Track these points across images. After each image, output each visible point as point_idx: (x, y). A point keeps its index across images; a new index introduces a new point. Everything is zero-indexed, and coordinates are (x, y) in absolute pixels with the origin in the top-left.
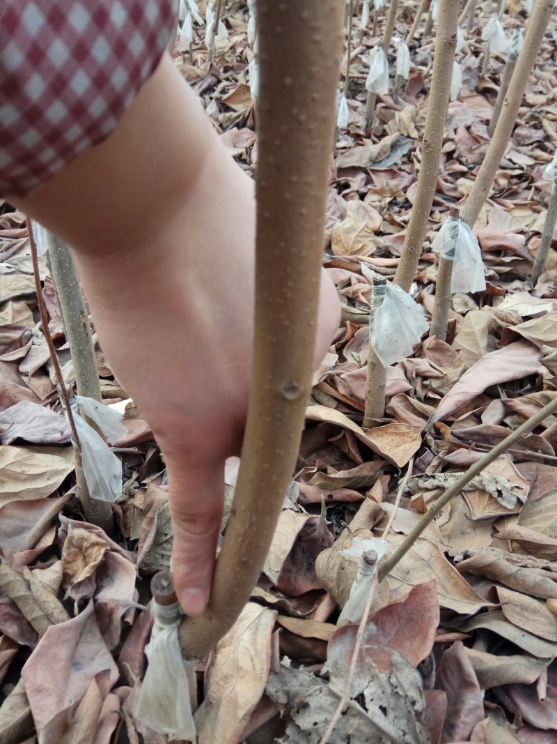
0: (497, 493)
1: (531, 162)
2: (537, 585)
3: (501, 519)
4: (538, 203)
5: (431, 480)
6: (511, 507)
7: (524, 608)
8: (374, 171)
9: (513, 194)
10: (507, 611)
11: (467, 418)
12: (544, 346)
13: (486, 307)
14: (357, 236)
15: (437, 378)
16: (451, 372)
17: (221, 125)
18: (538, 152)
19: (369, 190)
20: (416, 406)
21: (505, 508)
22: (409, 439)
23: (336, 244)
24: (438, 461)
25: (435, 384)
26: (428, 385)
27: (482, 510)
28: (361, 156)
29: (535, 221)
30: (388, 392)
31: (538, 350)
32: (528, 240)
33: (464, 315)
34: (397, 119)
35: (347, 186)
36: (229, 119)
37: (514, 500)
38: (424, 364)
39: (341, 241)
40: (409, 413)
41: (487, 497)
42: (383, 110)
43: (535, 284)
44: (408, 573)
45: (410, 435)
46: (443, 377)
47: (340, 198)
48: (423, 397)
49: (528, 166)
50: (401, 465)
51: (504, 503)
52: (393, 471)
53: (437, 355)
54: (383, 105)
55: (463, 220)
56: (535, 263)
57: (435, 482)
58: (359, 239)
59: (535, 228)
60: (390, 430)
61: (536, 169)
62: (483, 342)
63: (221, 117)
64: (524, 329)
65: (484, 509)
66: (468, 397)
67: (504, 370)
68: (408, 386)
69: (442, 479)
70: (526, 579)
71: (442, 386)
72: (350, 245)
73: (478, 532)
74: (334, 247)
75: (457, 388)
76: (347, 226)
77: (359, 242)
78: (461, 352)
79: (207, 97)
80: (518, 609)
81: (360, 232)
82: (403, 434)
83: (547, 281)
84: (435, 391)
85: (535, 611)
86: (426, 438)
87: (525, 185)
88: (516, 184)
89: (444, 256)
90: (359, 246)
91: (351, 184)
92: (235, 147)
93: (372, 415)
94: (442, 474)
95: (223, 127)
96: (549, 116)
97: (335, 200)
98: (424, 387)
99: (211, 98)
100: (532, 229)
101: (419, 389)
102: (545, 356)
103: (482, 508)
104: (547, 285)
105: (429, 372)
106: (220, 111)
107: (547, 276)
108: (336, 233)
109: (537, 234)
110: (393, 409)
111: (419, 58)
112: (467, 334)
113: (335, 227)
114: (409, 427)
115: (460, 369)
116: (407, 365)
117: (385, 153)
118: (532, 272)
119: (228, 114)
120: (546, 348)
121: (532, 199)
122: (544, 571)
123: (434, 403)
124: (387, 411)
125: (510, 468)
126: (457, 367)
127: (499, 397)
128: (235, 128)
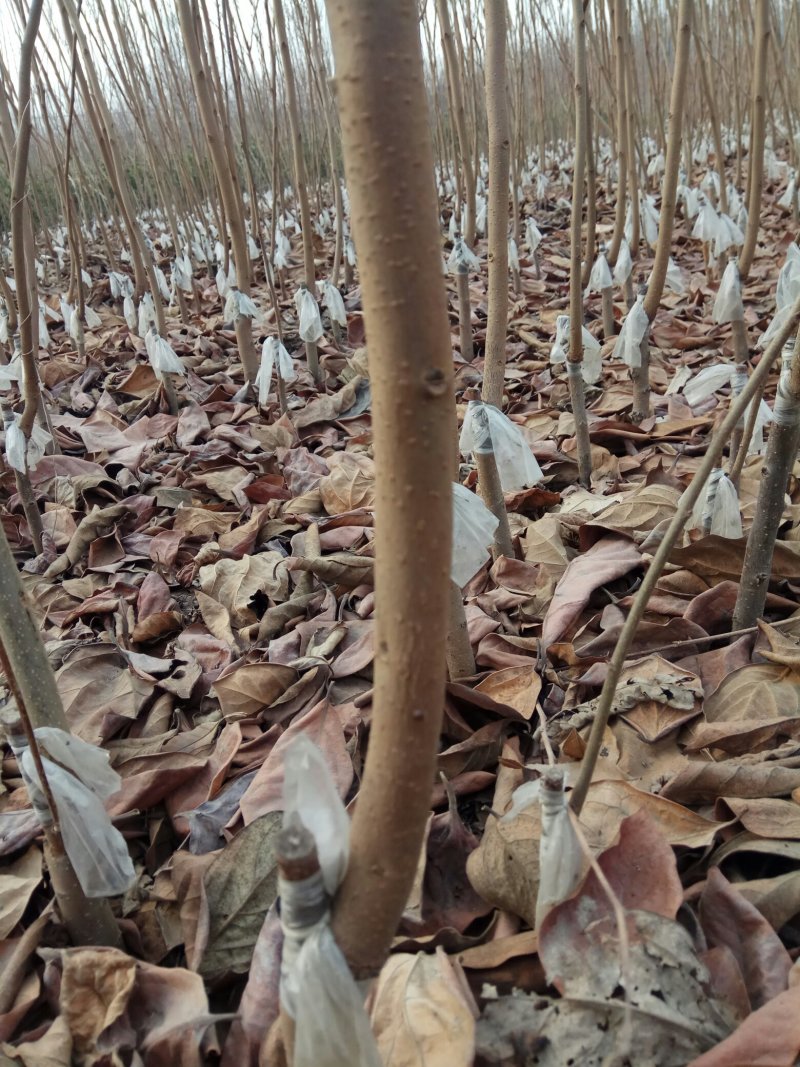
0: (665, 696)
1: (524, 374)
2: (771, 778)
3: (684, 729)
4: (551, 409)
5: (575, 716)
6: (689, 707)
7: (770, 812)
8: (346, 422)
9: (520, 409)
10: (750, 824)
11: (583, 633)
12: (635, 532)
13: (547, 515)
14: (354, 485)
15: (525, 604)
16: (541, 593)
17: (124, 418)
18: (528, 363)
19: (347, 441)
20: (514, 643)
21: (683, 712)
22: (522, 687)
23: (331, 503)
24: (573, 693)
25: (527, 611)
26: (518, 615)
27: (655, 726)
28: (323, 409)
29: (557, 426)
30: (473, 637)
31: (630, 540)
32: (559, 446)
33: (524, 535)
34: (351, 365)
35: (318, 444)
36: (133, 409)
37: (689, 696)
38: (502, 594)
39: (334, 496)
40: (509, 654)
41: (654, 708)
42: (329, 362)
43: (590, 484)
44: (600, 833)
45: (522, 681)
46: (532, 600)
47: (313, 456)
48: (517, 633)
49: (522, 378)
50: (527, 716)
51: (680, 706)
52: (520, 729)
53: (513, 580)
54: (327, 356)
55: (487, 403)
56: (580, 463)
57: (582, 715)
58: (357, 488)
59: (561, 432)
60: (492, 686)
61: (533, 379)
62: (563, 552)
63: (121, 408)
64: (603, 520)
65: (658, 725)
66: (574, 609)
67: (603, 567)
68: (495, 623)
69: (589, 709)
70: (754, 777)
71: (536, 612)
72: (349, 498)
73: (663, 758)
74: (328, 508)
75: (556, 603)
76: (337, 477)
77: (360, 492)
78: (542, 566)
79: (95, 391)
80: (763, 817)
81: (356, 481)
82: (512, 684)
83: (601, 478)
84: (528, 620)
85: (785, 812)
86: (545, 673)
87: (528, 396)
88: (518, 397)
89: (479, 451)
90: (362, 496)
91: (322, 440)
92: (151, 438)
93: (462, 673)
94: (586, 704)
95: (127, 420)
96: (523, 327)
97: (309, 458)
98: (513, 620)
99: (101, 391)
100: (558, 434)
101: (508, 624)
102: (640, 544)
103: (654, 725)
104: (603, 482)
105: (513, 599)
106: (119, 404)
107: (598, 474)
108: (325, 490)
109: (567, 437)
110: (485, 657)
111: (351, 304)
112: (539, 547)
113: (322, 483)
114: (516, 671)
115: (548, 587)
116: (480, 600)
117: (350, 400)
118: (581, 475)
119: (131, 404)
120: (639, 534)
121: (543, 407)
122: (770, 762)
123: (536, 632)
124: (480, 663)
125: (664, 666)
126: (544, 585)
127: (610, 602)
128: (145, 417)
